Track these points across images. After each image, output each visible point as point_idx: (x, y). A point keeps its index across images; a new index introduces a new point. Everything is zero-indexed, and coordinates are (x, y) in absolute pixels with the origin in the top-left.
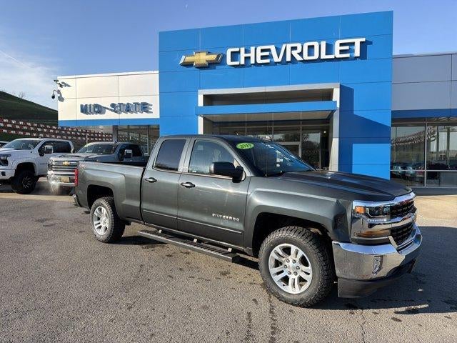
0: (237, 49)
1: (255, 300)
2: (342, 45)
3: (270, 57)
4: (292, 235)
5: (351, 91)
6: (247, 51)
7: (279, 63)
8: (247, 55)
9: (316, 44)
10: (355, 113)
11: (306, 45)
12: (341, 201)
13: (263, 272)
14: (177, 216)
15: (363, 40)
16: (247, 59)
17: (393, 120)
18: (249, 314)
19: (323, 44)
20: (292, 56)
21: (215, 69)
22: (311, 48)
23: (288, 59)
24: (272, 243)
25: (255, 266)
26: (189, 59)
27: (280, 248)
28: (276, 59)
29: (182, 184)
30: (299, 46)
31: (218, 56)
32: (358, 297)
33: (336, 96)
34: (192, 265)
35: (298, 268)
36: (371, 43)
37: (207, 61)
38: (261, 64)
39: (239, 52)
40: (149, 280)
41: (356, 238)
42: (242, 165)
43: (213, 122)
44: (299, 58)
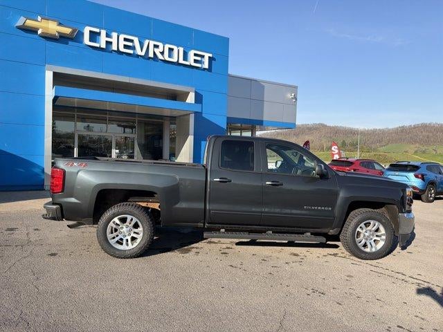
0: (97, 30)
2: (195, 55)
6: (108, 36)
8: (109, 40)
9: (175, 48)
10: (203, 115)
11: (167, 46)
15: (211, 55)
16: (109, 43)
19: (181, 50)
22: (171, 50)
26: (30, 23)
30: (161, 45)
31: (74, 31)
37: (58, 32)
39: (99, 34)
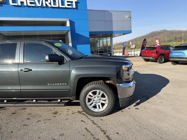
1: (82, 121)
3: (35, 3)
4: (97, 86)
5: (74, 22)
7: (39, 7)
12: (118, 66)
13: (84, 106)
14: (21, 90)
17: (90, 35)
18: (86, 129)
20: (46, 4)
21: (2, 6)
23: (44, 5)
24: (87, 91)
25: (78, 104)
27: (91, 93)
28: (38, 5)
29: (21, 70)
32: (127, 104)
33: (68, 24)
34: (33, 114)
35: (100, 99)
36: (79, 3)
38: (30, 7)
40: (12, 132)
41: (125, 81)
42: (62, 55)
43: (5, 36)
44: (49, 5)
